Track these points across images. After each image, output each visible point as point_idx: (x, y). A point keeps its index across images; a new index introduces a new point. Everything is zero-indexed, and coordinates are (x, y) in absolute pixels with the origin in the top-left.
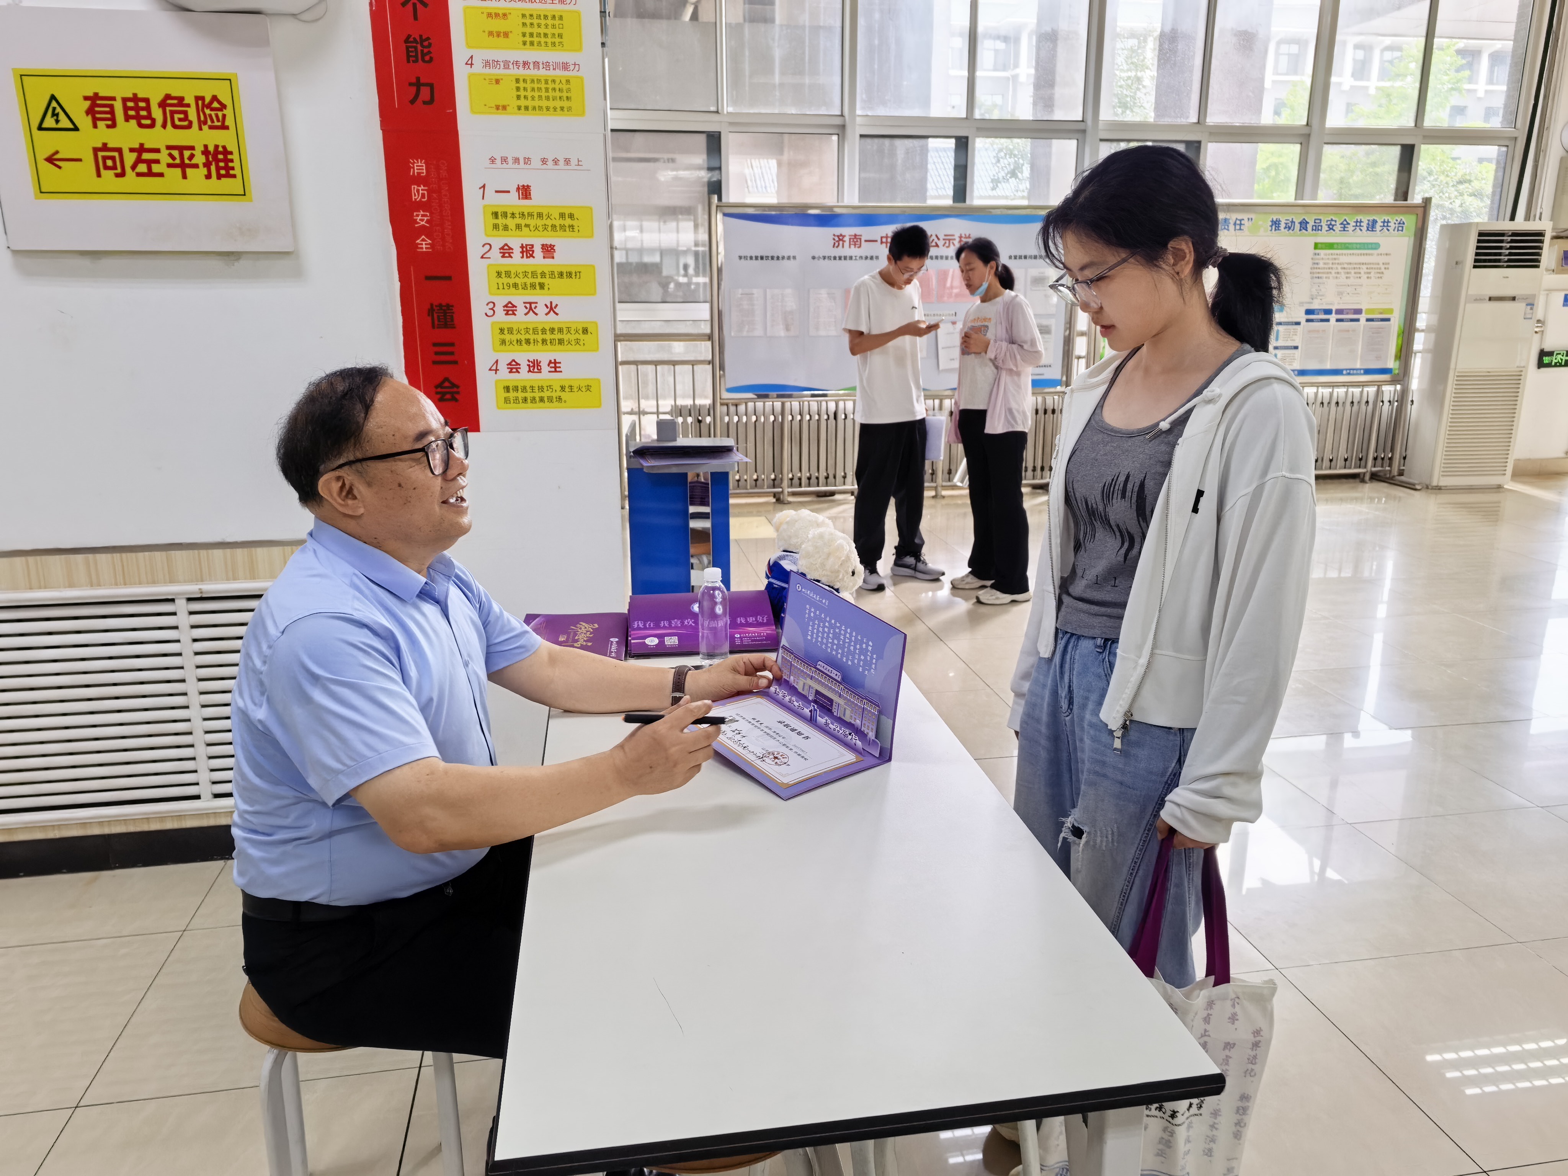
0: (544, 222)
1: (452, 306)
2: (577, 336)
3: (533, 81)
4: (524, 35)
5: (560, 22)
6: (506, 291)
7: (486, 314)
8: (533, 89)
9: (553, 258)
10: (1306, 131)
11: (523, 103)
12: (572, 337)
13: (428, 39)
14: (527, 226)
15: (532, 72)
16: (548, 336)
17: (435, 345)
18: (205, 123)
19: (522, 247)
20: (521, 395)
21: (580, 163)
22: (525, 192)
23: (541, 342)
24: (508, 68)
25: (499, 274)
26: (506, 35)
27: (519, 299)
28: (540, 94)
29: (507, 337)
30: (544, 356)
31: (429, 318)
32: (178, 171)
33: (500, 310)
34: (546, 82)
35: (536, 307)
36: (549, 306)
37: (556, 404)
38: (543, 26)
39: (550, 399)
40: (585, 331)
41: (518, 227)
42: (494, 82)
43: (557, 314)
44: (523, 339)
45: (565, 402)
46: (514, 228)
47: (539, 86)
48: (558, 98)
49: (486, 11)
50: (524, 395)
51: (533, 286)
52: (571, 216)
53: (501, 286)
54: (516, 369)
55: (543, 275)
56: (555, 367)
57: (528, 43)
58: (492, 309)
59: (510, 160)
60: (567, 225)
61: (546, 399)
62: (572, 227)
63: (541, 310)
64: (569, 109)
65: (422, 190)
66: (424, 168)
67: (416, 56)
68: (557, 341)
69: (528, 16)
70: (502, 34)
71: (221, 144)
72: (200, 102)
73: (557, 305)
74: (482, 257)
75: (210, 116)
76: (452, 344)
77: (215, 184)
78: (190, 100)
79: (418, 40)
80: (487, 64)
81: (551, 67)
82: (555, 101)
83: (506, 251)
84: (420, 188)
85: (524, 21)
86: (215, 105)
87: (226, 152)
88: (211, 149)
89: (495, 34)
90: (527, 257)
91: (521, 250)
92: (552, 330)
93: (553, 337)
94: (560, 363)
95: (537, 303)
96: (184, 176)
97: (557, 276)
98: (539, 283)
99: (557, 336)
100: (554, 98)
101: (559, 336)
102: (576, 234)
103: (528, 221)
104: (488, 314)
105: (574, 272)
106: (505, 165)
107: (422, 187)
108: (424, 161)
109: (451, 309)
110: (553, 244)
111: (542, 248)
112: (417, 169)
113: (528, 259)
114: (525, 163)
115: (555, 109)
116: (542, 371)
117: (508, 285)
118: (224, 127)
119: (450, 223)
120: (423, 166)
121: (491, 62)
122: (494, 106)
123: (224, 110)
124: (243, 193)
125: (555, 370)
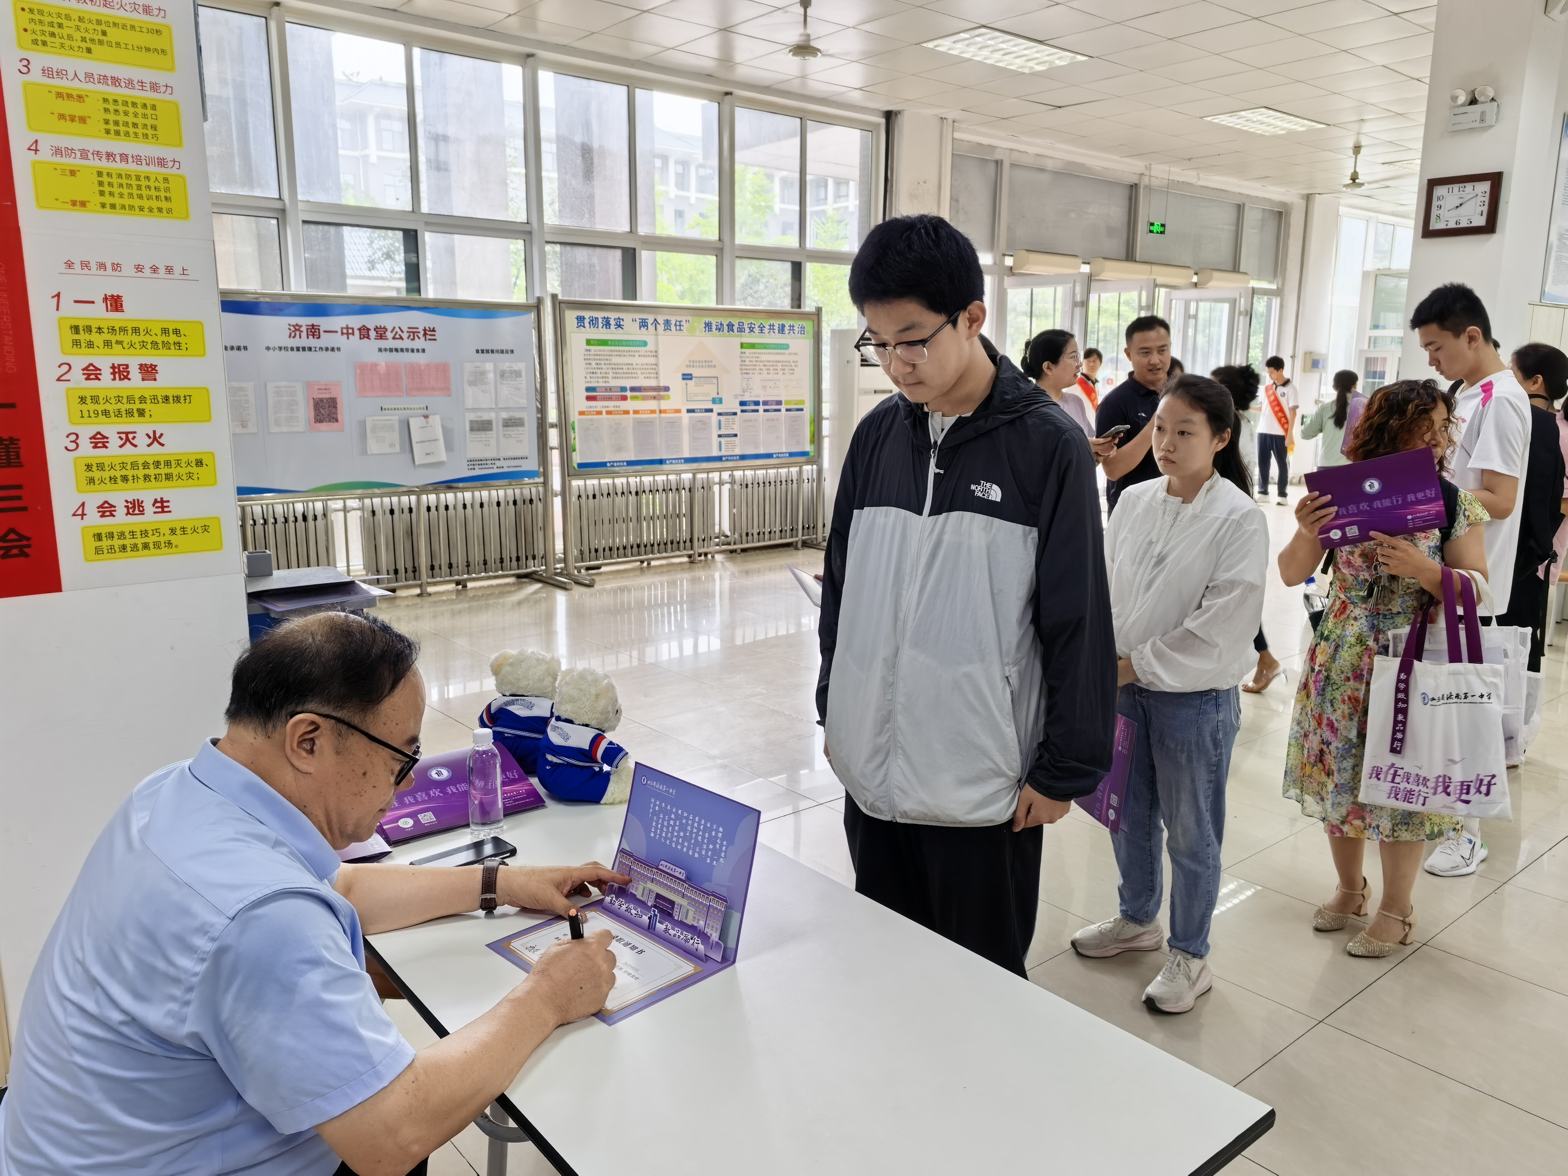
0: (142, 338)
1: (18, 440)
2: (189, 469)
3: (120, 176)
4: (107, 122)
5: (153, 112)
6: (93, 419)
7: (66, 448)
8: (121, 185)
9: (155, 380)
10: (719, 245)
11: (108, 200)
12: (183, 471)
14: (118, 342)
15: (118, 166)
16: (152, 471)
19: (113, 367)
20: (117, 543)
21: (185, 272)
22: (115, 303)
23: (142, 479)
24: (87, 158)
25: (83, 400)
26: (83, 120)
27: (111, 429)
28: (130, 191)
29: (97, 474)
30: (147, 495)
33: (85, 442)
34: (138, 178)
35: (134, 438)
36: (152, 435)
37: (165, 550)
38: (131, 115)
39: (157, 545)
40: (199, 463)
41: (108, 344)
42: (68, 173)
43: (163, 445)
45: (177, 546)
46: (102, 345)
47: (129, 182)
48: (154, 198)
49: (54, 90)
50: (121, 542)
51: (130, 413)
52: (177, 332)
53: (86, 414)
54: (110, 511)
55: (143, 399)
56: (163, 507)
57: (112, 132)
58: (74, 441)
59: (93, 266)
60: (172, 342)
61: (151, 546)
62: (178, 344)
63: (141, 440)
64: (169, 211)
68: (164, 477)
70: (77, 119)
73: (162, 435)
74: (58, 380)
76: (19, 487)
80: (58, 151)
81: (144, 162)
82: (151, 201)
83: (92, 373)
85: (107, 106)
89: (68, 118)
90: (120, 379)
91: (111, 371)
92: (157, 464)
93: (158, 471)
94: (168, 501)
95: (135, 433)
97: (161, 401)
98: (138, 410)
99: (164, 471)
100: (149, 198)
101: (167, 470)
102: (183, 352)
103: (120, 337)
104: (69, 448)
105: (182, 396)
106: (86, 271)
109: (17, 444)
110: (154, 364)
111: (140, 369)
113: (122, 382)
114: (114, 270)
115: (150, 210)
116: (144, 512)
117: (96, 412)
119: (11, 338)
121: (63, 150)
122: (69, 201)
125: (163, 510)
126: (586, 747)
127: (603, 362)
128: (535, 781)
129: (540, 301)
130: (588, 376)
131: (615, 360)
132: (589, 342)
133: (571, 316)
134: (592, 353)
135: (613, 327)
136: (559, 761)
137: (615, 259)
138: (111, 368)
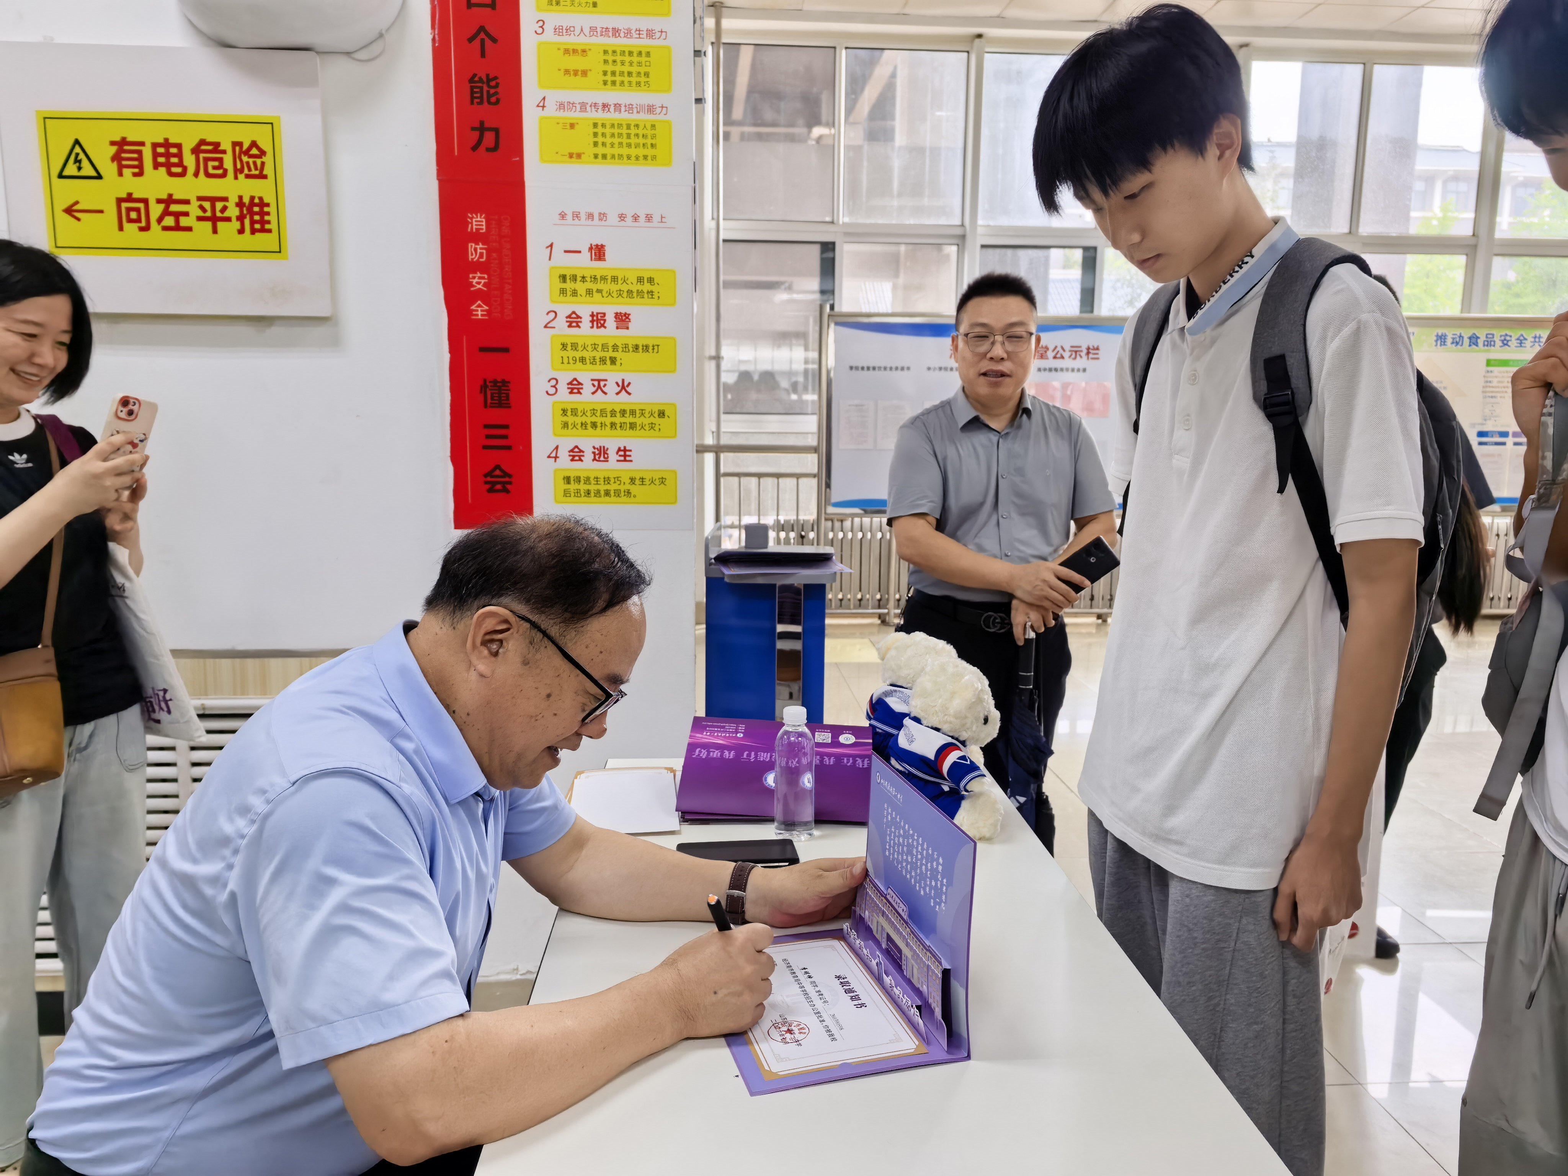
0: (619, 287)
1: (509, 382)
2: (652, 420)
3: (613, 126)
4: (605, 73)
5: (648, 59)
6: (572, 366)
7: (547, 392)
8: (613, 135)
9: (628, 328)
10: (1472, 241)
11: (600, 150)
12: (646, 421)
13: (495, 78)
14: (599, 291)
15: (612, 116)
16: (618, 420)
17: (486, 426)
18: (242, 171)
19: (592, 315)
20: (583, 487)
21: (664, 220)
22: (598, 252)
23: (609, 426)
24: (585, 111)
25: (564, 346)
26: (585, 73)
27: (586, 376)
28: (621, 140)
29: (570, 419)
30: (612, 443)
31: (482, 396)
32: (208, 225)
33: (563, 388)
34: (628, 127)
35: (605, 385)
36: (620, 384)
37: (624, 499)
38: (627, 64)
39: (617, 493)
40: (662, 414)
41: (589, 292)
42: (568, 127)
43: (629, 394)
44: (589, 422)
45: (635, 496)
46: (584, 293)
47: (620, 131)
48: (641, 145)
49: (562, 47)
50: (587, 487)
51: (603, 361)
52: (651, 280)
53: (566, 360)
54: (579, 456)
55: (615, 348)
56: (625, 456)
57: (609, 83)
58: (554, 386)
59: (583, 216)
60: (645, 291)
61: (612, 493)
62: (651, 293)
63: (611, 388)
64: (654, 158)
65: (481, 249)
66: (484, 223)
67: (481, 97)
68: (628, 426)
69: (610, 52)
70: (580, 73)
71: (257, 194)
72: (237, 148)
73: (629, 384)
74: (546, 327)
75: (248, 163)
76: (506, 427)
77: (249, 240)
78: (226, 145)
79: (485, 79)
80: (561, 106)
81: (635, 111)
82: (638, 149)
83: (574, 320)
84: (478, 247)
85: (606, 58)
86: (254, 151)
87: (263, 204)
88: (246, 200)
89: (572, 73)
90: (598, 327)
91: (591, 319)
92: (623, 412)
93: (623, 420)
94: (630, 451)
95: (606, 380)
96: (215, 231)
97: (631, 349)
98: (610, 358)
99: (629, 419)
100: (637, 146)
101: (631, 419)
102: (655, 301)
103: (600, 286)
104: (550, 393)
105: (651, 345)
106: (577, 222)
107: (481, 246)
108: (483, 216)
109: (508, 386)
110: (628, 313)
111: (616, 317)
112: (476, 225)
113: (599, 330)
114: (601, 219)
115: (637, 158)
116: (609, 459)
117: (574, 359)
118: (263, 177)
119: (510, 287)
120: (482, 221)
121: (566, 104)
122: (567, 154)
123: (263, 157)
124: (279, 251)
125: (625, 458)
126: (931, 756)
138: (591, 316)
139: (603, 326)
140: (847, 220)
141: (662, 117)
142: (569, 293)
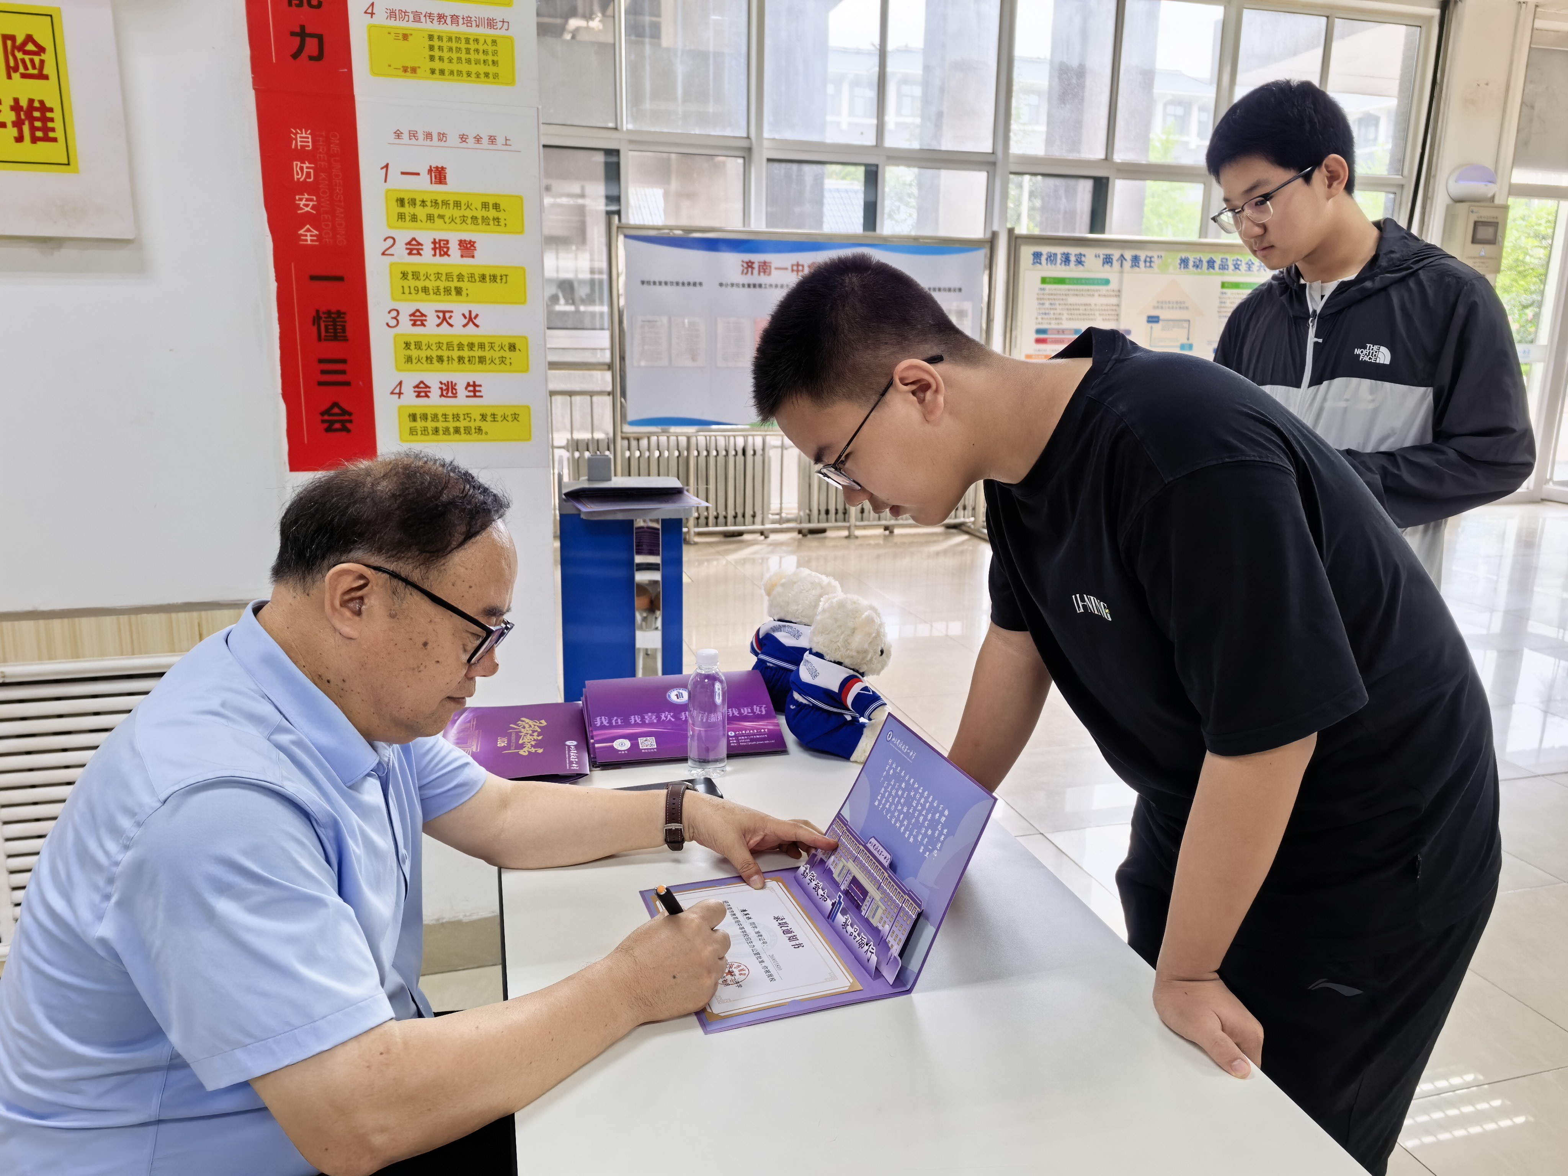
0: (462, 212)
1: (344, 313)
2: (502, 353)
3: (450, 39)
6: (413, 296)
7: (387, 324)
8: (451, 49)
9: (473, 257)
11: (437, 65)
12: (496, 355)
14: (441, 217)
15: (449, 28)
16: (466, 353)
17: (321, 361)
18: (16, 69)
19: (434, 242)
21: (508, 142)
22: (439, 175)
23: (457, 360)
24: (419, 21)
25: (404, 275)
27: (429, 307)
28: (459, 55)
29: (414, 353)
30: (461, 378)
31: (315, 329)
33: (405, 319)
34: (467, 41)
35: (450, 317)
36: (467, 316)
37: (475, 436)
39: (468, 430)
40: (512, 347)
41: (430, 217)
42: (401, 37)
43: (477, 326)
45: (486, 433)
46: (424, 219)
47: (459, 45)
48: (482, 62)
50: (434, 424)
51: (447, 291)
52: (496, 206)
53: (407, 290)
54: (425, 392)
55: (460, 277)
56: (475, 391)
58: (395, 318)
59: (421, 136)
60: (491, 218)
61: (462, 430)
62: (497, 220)
63: (458, 320)
64: (496, 76)
65: (307, 168)
66: (310, 140)
68: (477, 359)
71: (37, 97)
72: (9, 43)
73: (477, 316)
74: (383, 254)
75: (23, 61)
76: (344, 361)
77: (27, 149)
80: (392, 14)
81: (474, 24)
82: (478, 65)
83: (414, 248)
84: (304, 166)
86: (30, 47)
87: (44, 108)
88: (24, 103)
90: (441, 255)
91: (432, 246)
92: (471, 346)
93: (472, 353)
94: (480, 386)
95: (452, 312)
97: (478, 279)
98: (456, 288)
99: (477, 353)
100: (477, 62)
101: (480, 353)
102: (502, 228)
103: (442, 211)
104: (390, 325)
105: (499, 275)
106: (413, 141)
107: (307, 164)
108: (309, 131)
109: (343, 318)
110: (473, 240)
111: (459, 245)
112: (301, 142)
113: (442, 258)
114: (440, 140)
115: (478, 76)
116: (457, 395)
117: (416, 289)
118: (42, 76)
119: (342, 210)
120: (308, 138)
121: (397, 12)
122: (400, 67)
123: (42, 54)
124: (66, 162)
125: (475, 394)
126: (835, 688)
127: (1057, 302)
128: (782, 720)
129: (995, 235)
130: (1040, 317)
131: (1072, 300)
132: (1044, 280)
133: (1026, 252)
134: (1047, 292)
135: (1072, 263)
136: (805, 702)
137: (1085, 189)
138: (432, 243)
139: (446, 254)
140: (630, 126)
141: (503, 32)
142: (408, 218)
